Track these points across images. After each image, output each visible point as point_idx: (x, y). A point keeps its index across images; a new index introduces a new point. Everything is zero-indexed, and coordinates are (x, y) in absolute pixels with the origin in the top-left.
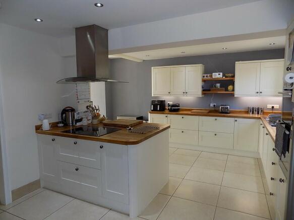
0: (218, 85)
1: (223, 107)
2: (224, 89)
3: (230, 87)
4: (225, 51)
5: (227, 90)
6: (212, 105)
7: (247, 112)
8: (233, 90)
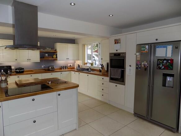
0: (47, 55)
1: (51, 67)
2: (51, 57)
3: (55, 56)
4: (55, 36)
5: (53, 58)
6: (43, 67)
7: (61, 69)
8: (57, 57)
